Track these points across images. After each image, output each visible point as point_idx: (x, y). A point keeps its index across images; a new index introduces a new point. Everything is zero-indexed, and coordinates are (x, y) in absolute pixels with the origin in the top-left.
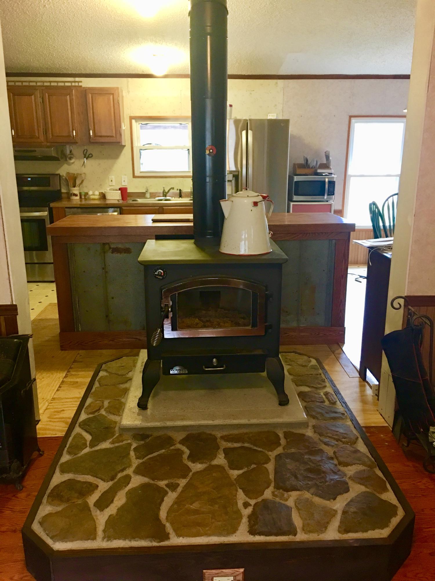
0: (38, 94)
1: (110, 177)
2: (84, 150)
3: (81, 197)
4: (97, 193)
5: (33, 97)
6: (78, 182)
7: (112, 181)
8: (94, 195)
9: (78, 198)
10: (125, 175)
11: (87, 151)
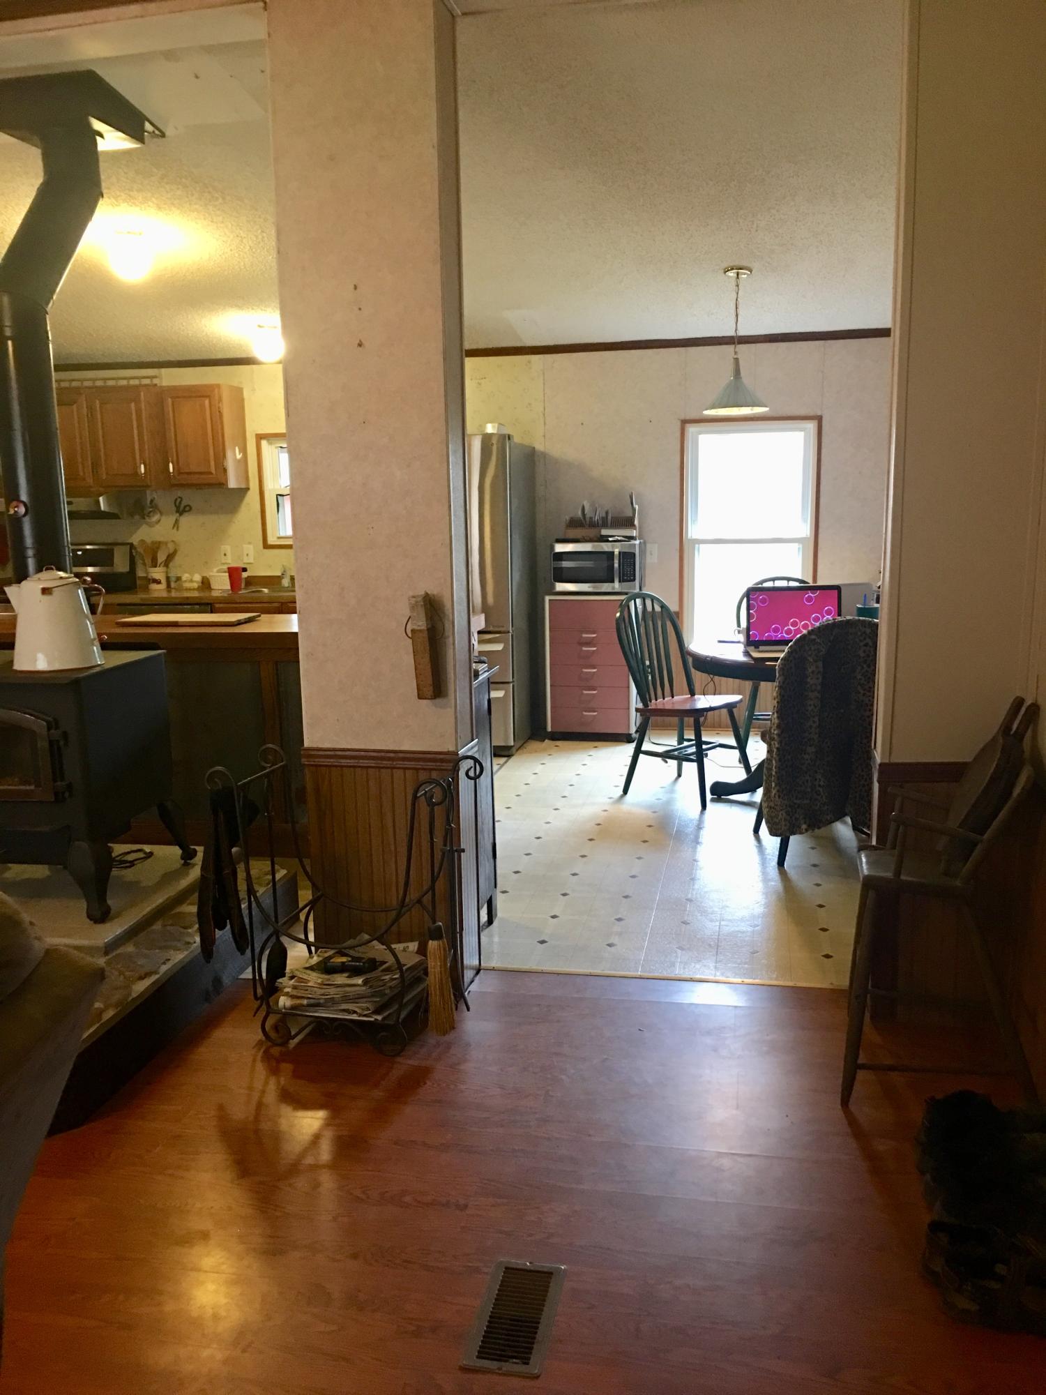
0: (83, 401)
1: (222, 547)
2: (176, 500)
3: (169, 586)
4: (197, 578)
5: (75, 406)
6: (161, 558)
7: (225, 555)
8: (191, 581)
9: (163, 586)
10: (250, 543)
11: (181, 500)
